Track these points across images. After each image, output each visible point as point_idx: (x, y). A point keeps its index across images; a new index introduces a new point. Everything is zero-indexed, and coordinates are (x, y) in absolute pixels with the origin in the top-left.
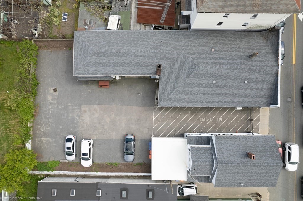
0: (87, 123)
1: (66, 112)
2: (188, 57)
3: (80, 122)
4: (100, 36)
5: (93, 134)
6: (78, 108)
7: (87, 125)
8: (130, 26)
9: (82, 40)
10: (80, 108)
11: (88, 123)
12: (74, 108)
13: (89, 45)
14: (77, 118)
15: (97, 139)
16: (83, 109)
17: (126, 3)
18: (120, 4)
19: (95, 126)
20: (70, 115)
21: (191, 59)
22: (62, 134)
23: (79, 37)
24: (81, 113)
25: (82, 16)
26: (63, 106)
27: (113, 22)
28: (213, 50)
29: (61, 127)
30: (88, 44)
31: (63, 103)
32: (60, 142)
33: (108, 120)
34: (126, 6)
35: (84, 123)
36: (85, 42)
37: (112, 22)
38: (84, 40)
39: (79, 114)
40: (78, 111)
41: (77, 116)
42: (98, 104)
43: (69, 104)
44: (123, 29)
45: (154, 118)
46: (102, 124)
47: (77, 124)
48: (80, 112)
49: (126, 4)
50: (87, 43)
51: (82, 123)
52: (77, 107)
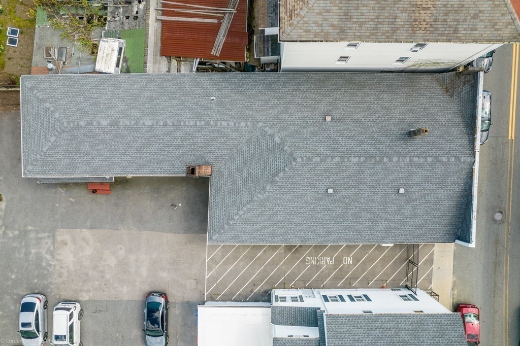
0: (68, 267)
1: (23, 244)
2: (272, 136)
3: (55, 265)
4: (77, 88)
5: (82, 290)
6: (49, 237)
7: (68, 271)
8: (146, 63)
9: (38, 98)
10: (54, 237)
11: (71, 267)
12: (40, 236)
13: (52, 109)
14: (48, 257)
15: (89, 301)
16: (59, 238)
17: (135, 9)
18: (124, 12)
19: (86, 274)
20: (33, 251)
21: (277, 140)
22: (15, 292)
23: (32, 89)
24: (56, 246)
25: (41, 38)
26: (17, 233)
27: (107, 55)
28: (328, 119)
29: (13, 276)
30: (50, 108)
31: (16, 226)
32: (13, 308)
33: (112, 261)
34: (136, 18)
35: (62, 268)
36: (44, 101)
37: (105, 55)
38: (41, 97)
39: (52, 248)
40: (50, 242)
41: (46, 253)
42: (91, 228)
43: (30, 228)
44: (131, 69)
45: (208, 257)
46: (101, 269)
47: (48, 270)
48: (53, 243)
49: (137, 13)
50: (48, 105)
51: (58, 268)
52: (47, 234)
